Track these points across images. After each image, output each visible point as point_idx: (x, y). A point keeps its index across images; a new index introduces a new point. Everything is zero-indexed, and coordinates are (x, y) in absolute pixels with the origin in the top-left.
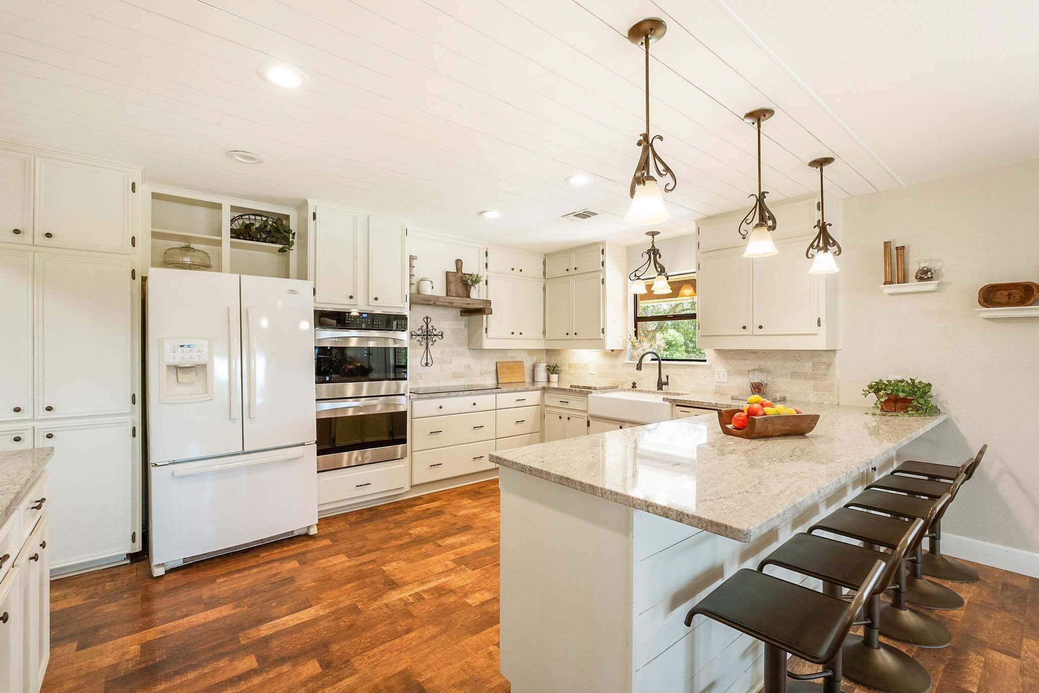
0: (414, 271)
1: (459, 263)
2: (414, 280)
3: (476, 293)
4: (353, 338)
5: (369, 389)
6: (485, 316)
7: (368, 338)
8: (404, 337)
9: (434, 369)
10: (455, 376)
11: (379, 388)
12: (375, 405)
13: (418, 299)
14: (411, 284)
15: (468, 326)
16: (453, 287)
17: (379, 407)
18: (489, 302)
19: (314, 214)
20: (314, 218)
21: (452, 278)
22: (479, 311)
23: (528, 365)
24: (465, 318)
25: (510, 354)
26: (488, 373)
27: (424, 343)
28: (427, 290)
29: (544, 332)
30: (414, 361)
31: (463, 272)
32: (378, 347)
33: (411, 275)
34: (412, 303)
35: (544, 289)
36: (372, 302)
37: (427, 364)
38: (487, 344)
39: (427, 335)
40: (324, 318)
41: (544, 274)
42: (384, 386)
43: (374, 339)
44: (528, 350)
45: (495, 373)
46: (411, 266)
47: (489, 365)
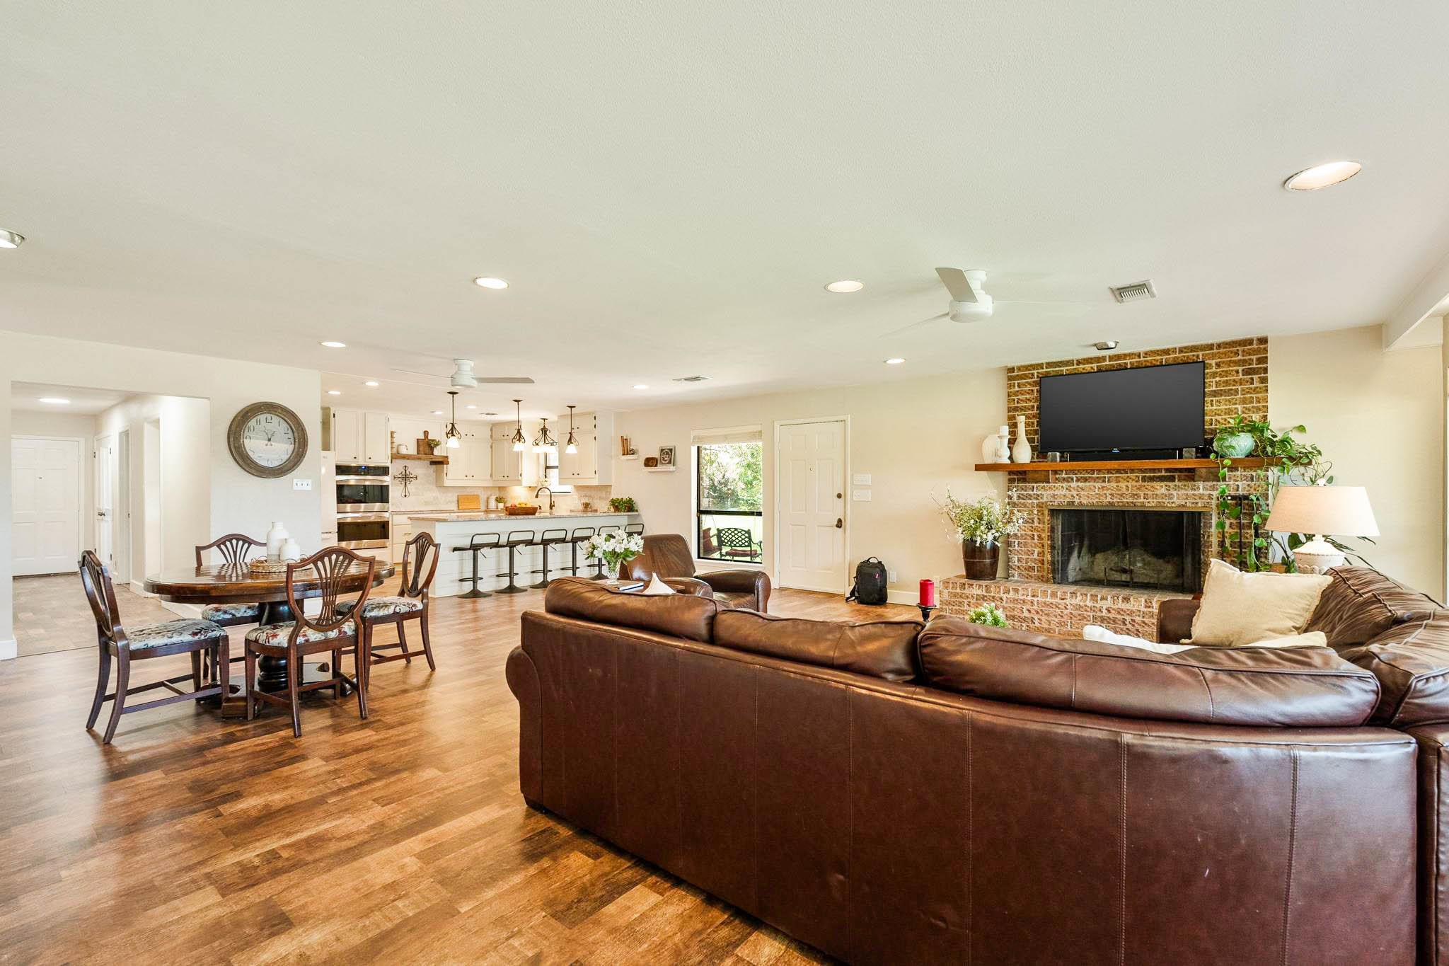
0: (395, 440)
1: (426, 433)
2: (395, 445)
3: (437, 452)
4: (352, 480)
5: (365, 508)
6: (445, 466)
7: (365, 480)
8: (387, 480)
9: (411, 499)
10: (426, 503)
11: (374, 507)
12: (370, 517)
13: (396, 456)
14: (392, 448)
15: (436, 471)
16: (421, 449)
17: (373, 518)
18: (447, 457)
19: (334, 415)
20: (334, 416)
21: (421, 443)
22: (441, 463)
23: (483, 497)
24: (434, 466)
25: (468, 490)
26: (451, 502)
27: (403, 483)
28: (403, 451)
29: (491, 476)
30: (395, 493)
31: (429, 438)
32: (374, 485)
33: (392, 443)
34: (392, 458)
35: (492, 447)
36: (367, 460)
37: (405, 496)
38: (447, 483)
39: (405, 478)
40: (341, 470)
41: (492, 436)
42: (377, 506)
43: (369, 480)
44: (484, 487)
45: (456, 502)
46: (392, 437)
47: (453, 497)
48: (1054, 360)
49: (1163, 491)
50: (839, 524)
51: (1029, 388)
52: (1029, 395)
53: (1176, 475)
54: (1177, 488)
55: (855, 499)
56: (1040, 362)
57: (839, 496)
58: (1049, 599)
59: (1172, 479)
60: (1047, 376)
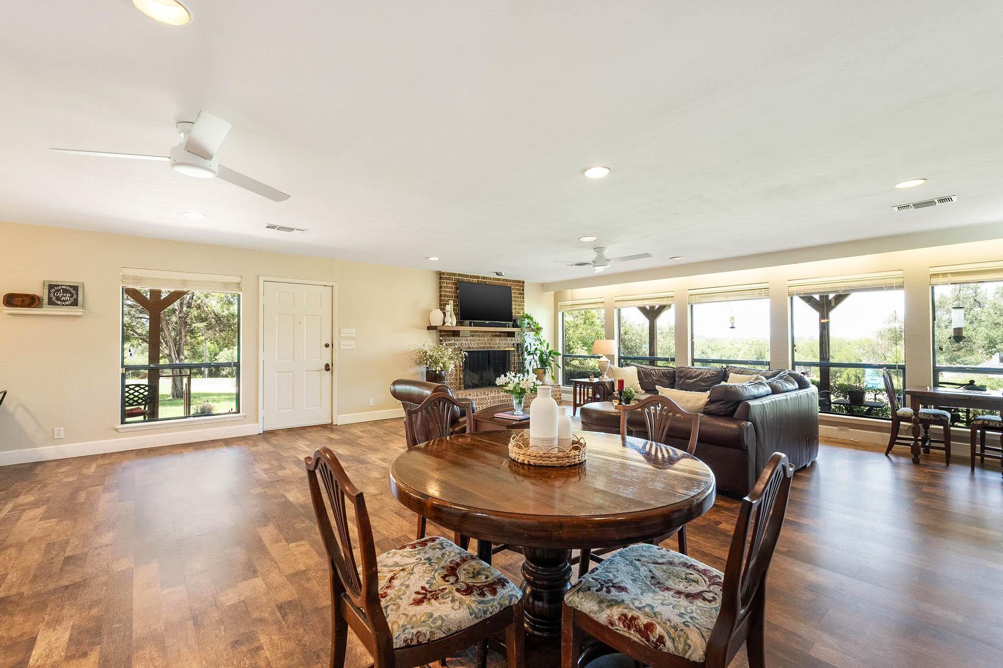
48: (461, 273)
49: (498, 341)
50: (327, 367)
51: (451, 285)
52: (449, 289)
53: (502, 334)
54: (502, 340)
55: (342, 347)
56: (455, 272)
57: (327, 346)
58: (483, 397)
59: (500, 336)
60: (458, 280)
